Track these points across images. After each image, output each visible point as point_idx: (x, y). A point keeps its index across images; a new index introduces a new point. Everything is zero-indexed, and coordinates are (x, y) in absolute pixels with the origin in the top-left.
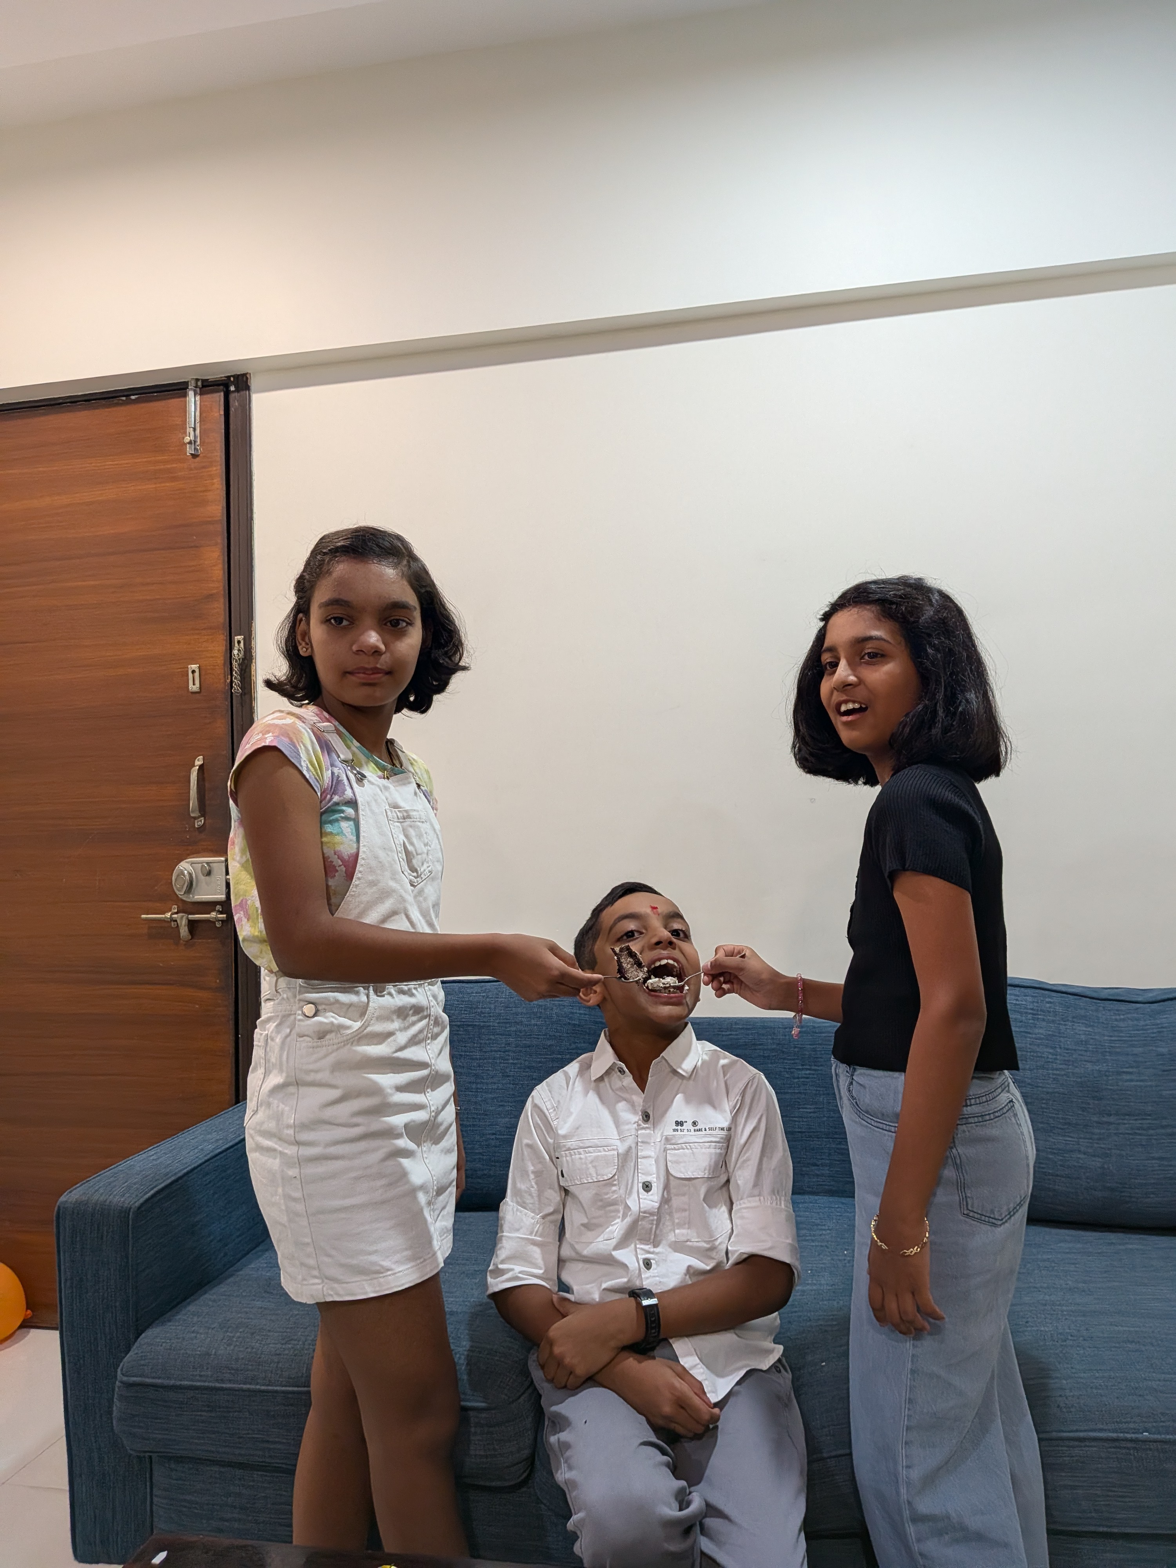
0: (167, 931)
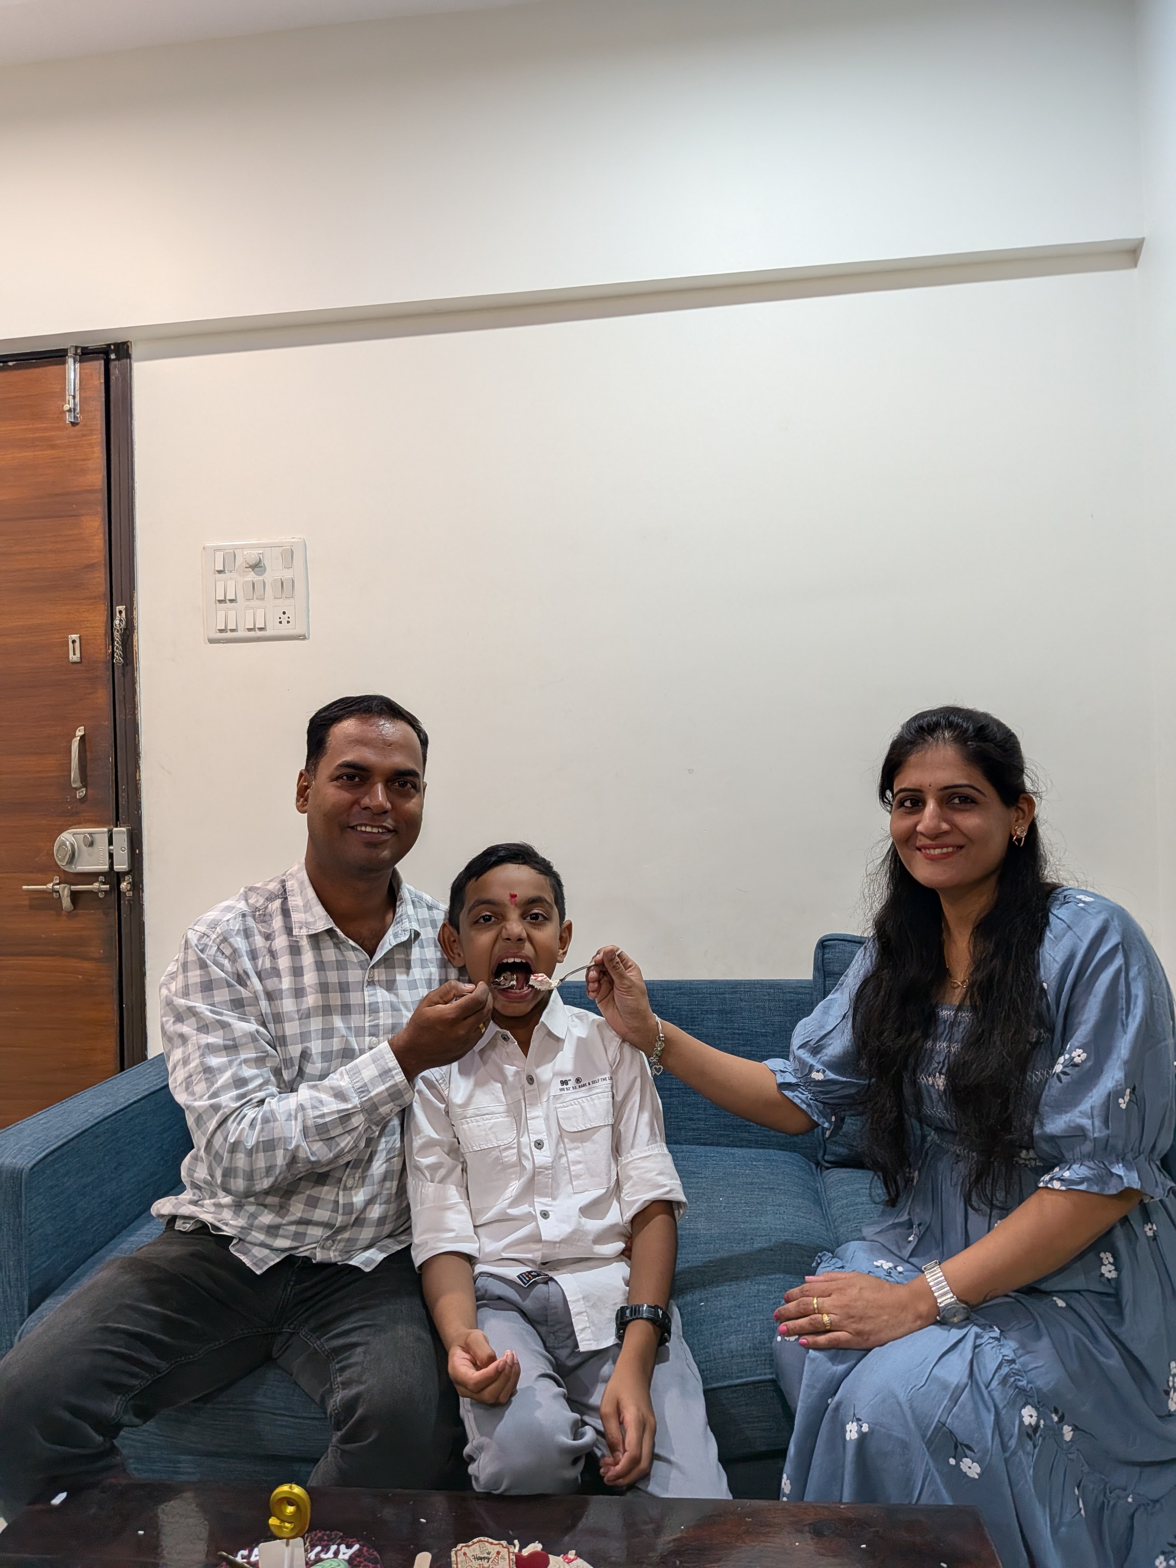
0: (49, 901)
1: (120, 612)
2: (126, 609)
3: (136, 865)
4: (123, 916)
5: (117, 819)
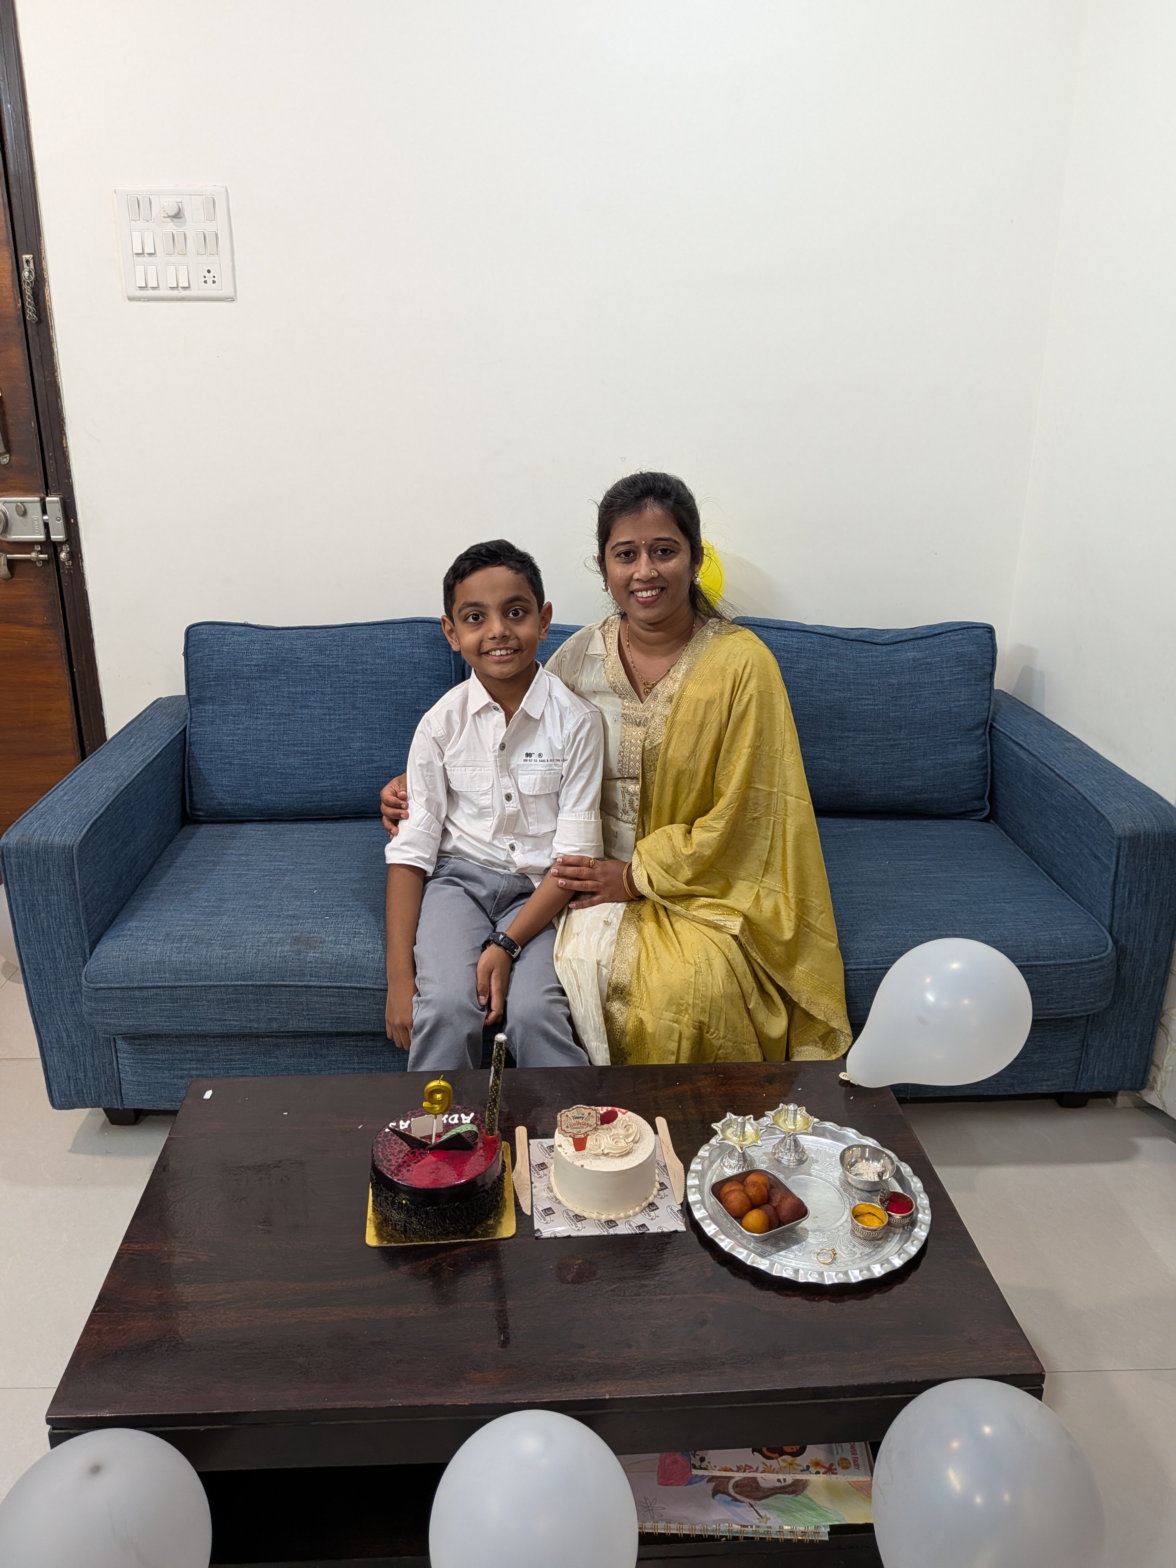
1: (27, 261)
2: (33, 258)
3: (73, 535)
4: (64, 584)
5: (47, 487)
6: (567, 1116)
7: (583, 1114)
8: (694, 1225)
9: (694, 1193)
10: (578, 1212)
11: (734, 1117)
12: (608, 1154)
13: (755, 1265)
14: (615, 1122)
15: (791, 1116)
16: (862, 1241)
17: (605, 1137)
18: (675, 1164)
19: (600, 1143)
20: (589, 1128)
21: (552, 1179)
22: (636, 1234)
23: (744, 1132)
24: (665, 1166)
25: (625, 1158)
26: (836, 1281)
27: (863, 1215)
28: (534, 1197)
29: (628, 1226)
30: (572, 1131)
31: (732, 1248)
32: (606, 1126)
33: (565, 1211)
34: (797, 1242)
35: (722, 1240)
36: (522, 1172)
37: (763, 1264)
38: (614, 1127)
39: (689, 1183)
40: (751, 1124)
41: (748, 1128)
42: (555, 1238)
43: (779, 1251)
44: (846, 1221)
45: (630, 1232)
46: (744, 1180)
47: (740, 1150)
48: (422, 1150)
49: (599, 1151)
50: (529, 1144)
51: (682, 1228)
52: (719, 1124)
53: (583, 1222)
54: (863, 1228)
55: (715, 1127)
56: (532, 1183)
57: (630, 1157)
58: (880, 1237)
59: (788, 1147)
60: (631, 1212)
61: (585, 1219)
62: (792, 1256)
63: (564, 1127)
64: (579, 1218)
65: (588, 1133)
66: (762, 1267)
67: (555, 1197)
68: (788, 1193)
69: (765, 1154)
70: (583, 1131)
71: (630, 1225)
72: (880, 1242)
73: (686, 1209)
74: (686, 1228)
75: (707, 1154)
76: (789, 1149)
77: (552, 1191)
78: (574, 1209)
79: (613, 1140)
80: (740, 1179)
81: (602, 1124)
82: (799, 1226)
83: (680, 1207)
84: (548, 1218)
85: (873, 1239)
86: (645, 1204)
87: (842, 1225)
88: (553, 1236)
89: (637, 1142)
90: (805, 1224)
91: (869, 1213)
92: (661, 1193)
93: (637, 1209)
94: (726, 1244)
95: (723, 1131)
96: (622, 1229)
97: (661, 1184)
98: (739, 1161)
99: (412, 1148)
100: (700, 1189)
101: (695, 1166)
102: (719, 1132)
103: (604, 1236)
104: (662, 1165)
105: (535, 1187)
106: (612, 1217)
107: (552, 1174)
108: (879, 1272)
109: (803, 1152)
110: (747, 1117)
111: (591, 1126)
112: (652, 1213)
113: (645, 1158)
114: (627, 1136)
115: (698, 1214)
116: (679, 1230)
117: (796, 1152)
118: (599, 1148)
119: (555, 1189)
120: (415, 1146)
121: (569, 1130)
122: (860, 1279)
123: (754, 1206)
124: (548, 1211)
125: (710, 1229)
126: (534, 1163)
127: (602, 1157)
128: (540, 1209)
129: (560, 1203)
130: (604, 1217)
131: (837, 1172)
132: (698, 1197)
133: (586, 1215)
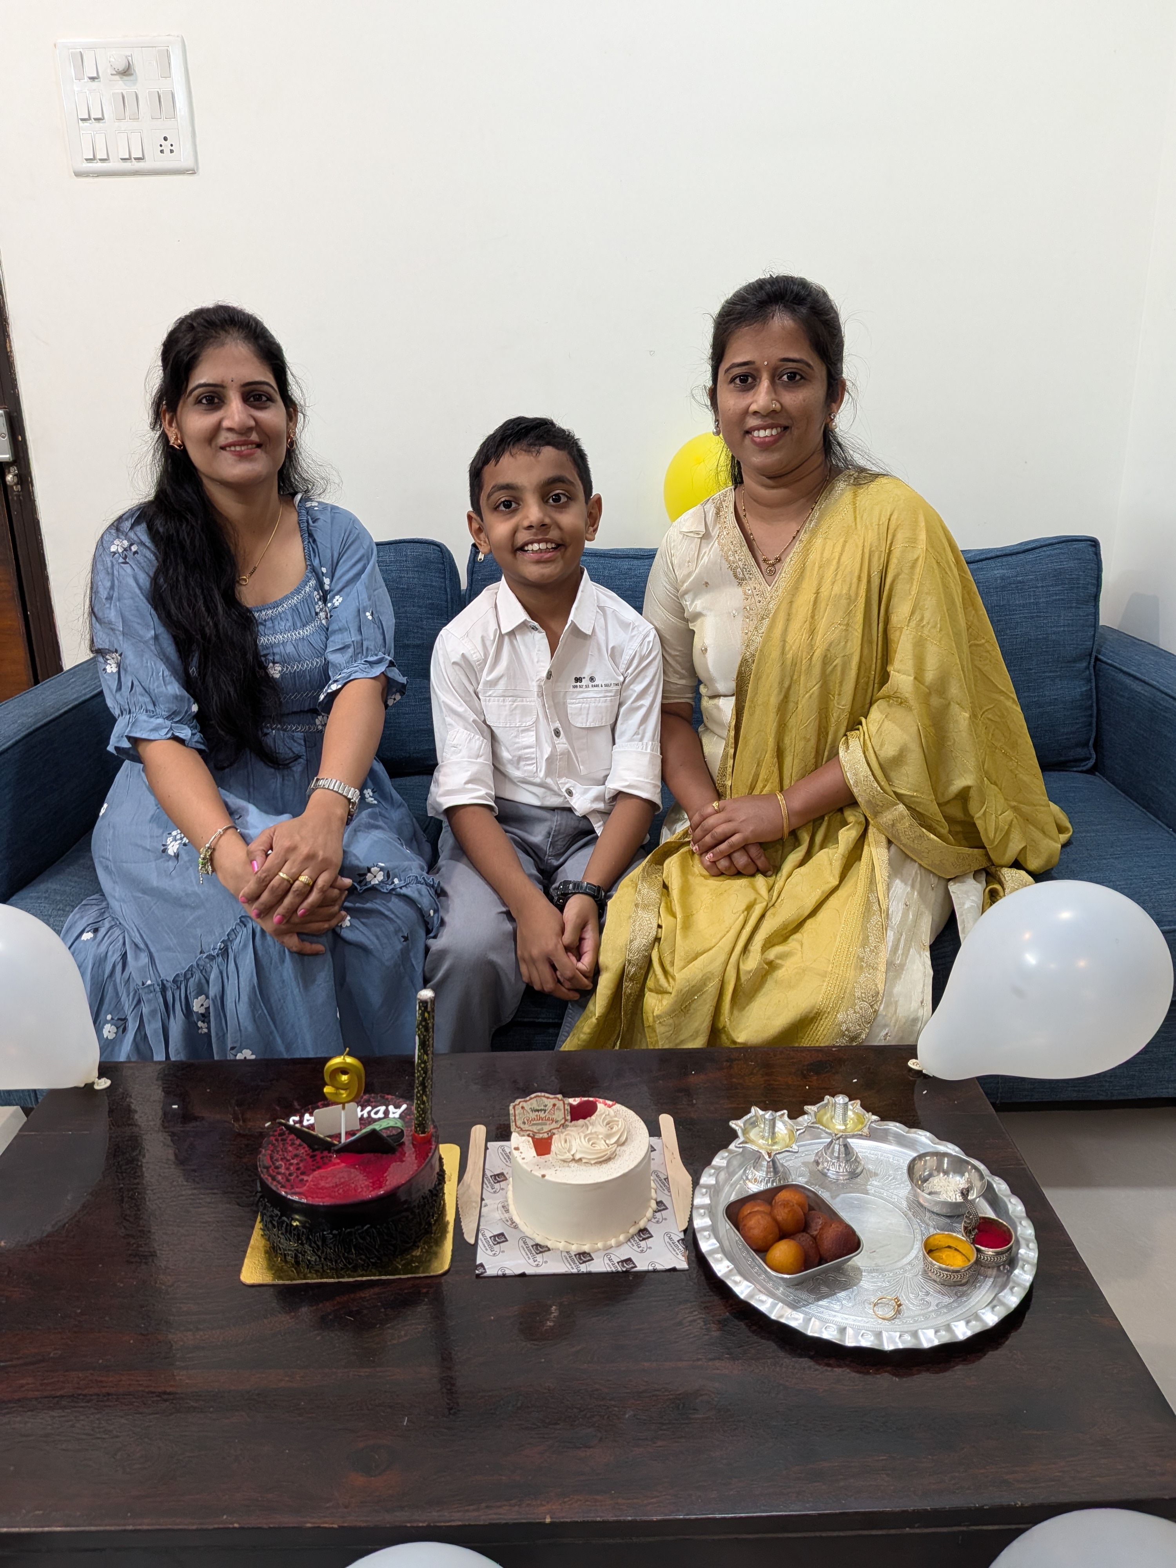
3: (21, 454)
6: (523, 1108)
7: (546, 1106)
8: (700, 1261)
9: (703, 1216)
10: (539, 1240)
11: (761, 1112)
12: (580, 1159)
13: (783, 1320)
14: (593, 1117)
15: (839, 1111)
16: (938, 1287)
17: (577, 1136)
18: (680, 1175)
19: (571, 1146)
20: (554, 1125)
21: (510, 1194)
22: (618, 1272)
23: (773, 1133)
24: (667, 1179)
25: (604, 1166)
26: (901, 1346)
27: (939, 1249)
28: (482, 1219)
29: (606, 1261)
30: (530, 1128)
31: (751, 1296)
32: (581, 1122)
33: (522, 1238)
34: (845, 1286)
35: (736, 1283)
36: (472, 1185)
37: (794, 1319)
38: (592, 1124)
39: (697, 1201)
40: (784, 1122)
41: (779, 1126)
42: (504, 1276)
43: (819, 1300)
44: (916, 1257)
45: (609, 1270)
46: (773, 1198)
47: (767, 1157)
48: (326, 1153)
49: (568, 1156)
50: (486, 1148)
51: (683, 1264)
52: (740, 1122)
53: (545, 1254)
54: (941, 1268)
55: (734, 1126)
56: (482, 1199)
57: (611, 1164)
58: (964, 1281)
59: (836, 1154)
60: (613, 1242)
61: (549, 1250)
62: (837, 1307)
63: (519, 1123)
64: (540, 1248)
65: (554, 1131)
66: (793, 1324)
67: (511, 1219)
68: (833, 1216)
69: (805, 1164)
70: (546, 1128)
71: (610, 1260)
72: (965, 1288)
73: (690, 1238)
74: (689, 1264)
75: (724, 1163)
76: (838, 1158)
77: (507, 1211)
78: (535, 1236)
79: (589, 1140)
80: (767, 1196)
81: (573, 1119)
82: (849, 1263)
83: (682, 1236)
84: (496, 1248)
85: (956, 1284)
86: (633, 1230)
87: (909, 1263)
88: (500, 1273)
89: (623, 1144)
90: (858, 1260)
91: (949, 1247)
92: (658, 1215)
93: (622, 1238)
94: (742, 1289)
95: (745, 1132)
96: (599, 1265)
97: (659, 1203)
98: (767, 1173)
99: (314, 1150)
100: (710, 1210)
101: (707, 1179)
102: (740, 1133)
103: (572, 1274)
104: (663, 1177)
105: (486, 1205)
106: (586, 1248)
107: (510, 1187)
108: (964, 1334)
109: (857, 1161)
110: (779, 1113)
111: (557, 1122)
112: (643, 1243)
113: (632, 1166)
114: (609, 1136)
115: (706, 1245)
116: (678, 1267)
117: (847, 1161)
118: (569, 1151)
119: (512, 1208)
120: (316, 1147)
121: (526, 1127)
122: (936, 1343)
123: (783, 1235)
124: (500, 1238)
125: (721, 1267)
126: (488, 1174)
127: (572, 1164)
128: (488, 1235)
129: (516, 1227)
130: (574, 1248)
131: (903, 1189)
132: (707, 1221)
133: (549, 1244)
